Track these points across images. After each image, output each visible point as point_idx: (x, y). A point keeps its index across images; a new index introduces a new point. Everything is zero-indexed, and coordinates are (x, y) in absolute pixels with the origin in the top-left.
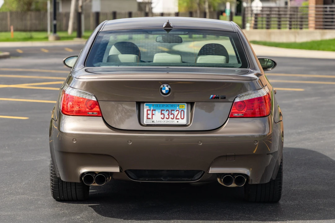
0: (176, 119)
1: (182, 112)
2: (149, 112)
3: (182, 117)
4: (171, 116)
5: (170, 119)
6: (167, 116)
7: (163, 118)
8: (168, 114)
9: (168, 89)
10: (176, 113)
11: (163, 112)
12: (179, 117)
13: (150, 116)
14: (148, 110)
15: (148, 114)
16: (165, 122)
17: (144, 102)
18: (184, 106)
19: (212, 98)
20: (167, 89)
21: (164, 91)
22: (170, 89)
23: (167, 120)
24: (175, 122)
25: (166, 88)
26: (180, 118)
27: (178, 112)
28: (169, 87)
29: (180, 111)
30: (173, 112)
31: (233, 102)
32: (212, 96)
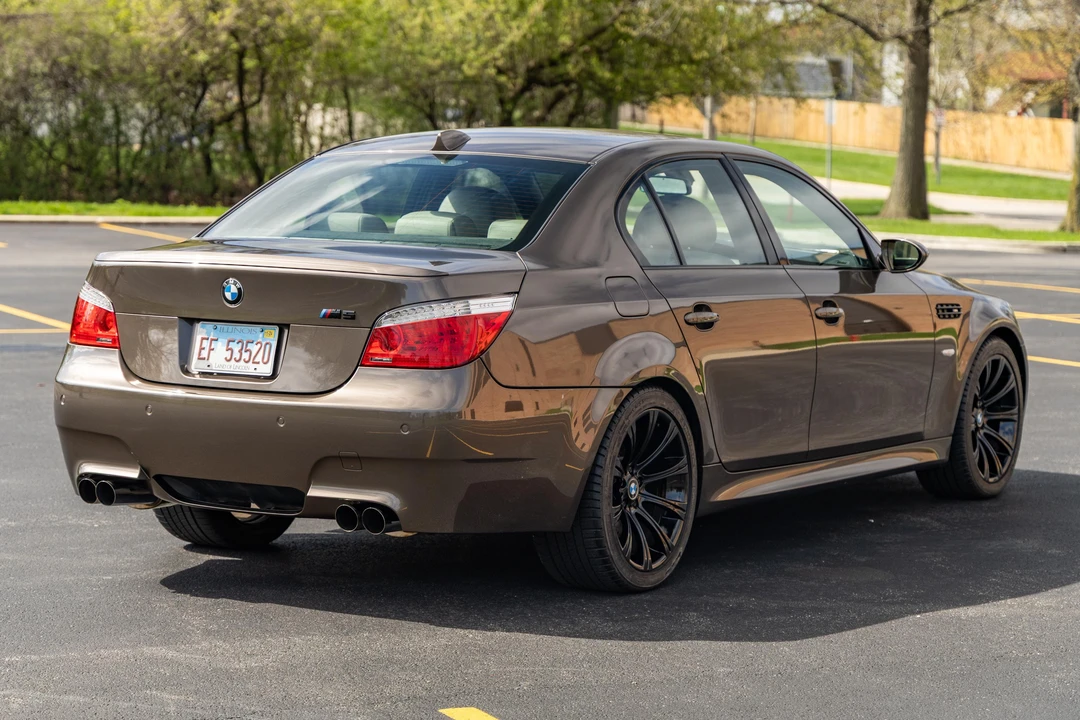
0: (254, 363)
1: (268, 346)
2: (206, 344)
3: (265, 360)
4: (246, 356)
5: (242, 362)
6: (236, 355)
7: (228, 358)
8: (240, 351)
9: (236, 291)
10: (254, 348)
11: (232, 345)
12: (259, 358)
13: (204, 354)
14: (203, 339)
15: (202, 349)
16: (232, 367)
17: (199, 320)
18: (273, 331)
19: (325, 316)
20: (234, 289)
21: (228, 295)
22: (239, 289)
23: (237, 364)
24: (250, 369)
25: (232, 288)
26: (261, 361)
27: (259, 345)
28: (239, 285)
29: (264, 343)
30: (250, 346)
31: (371, 328)
32: (324, 311)
